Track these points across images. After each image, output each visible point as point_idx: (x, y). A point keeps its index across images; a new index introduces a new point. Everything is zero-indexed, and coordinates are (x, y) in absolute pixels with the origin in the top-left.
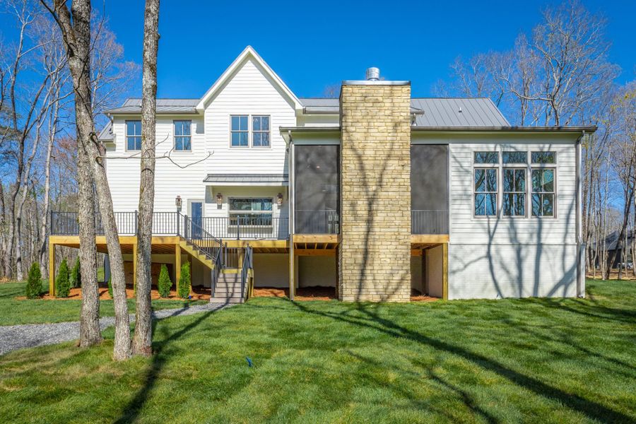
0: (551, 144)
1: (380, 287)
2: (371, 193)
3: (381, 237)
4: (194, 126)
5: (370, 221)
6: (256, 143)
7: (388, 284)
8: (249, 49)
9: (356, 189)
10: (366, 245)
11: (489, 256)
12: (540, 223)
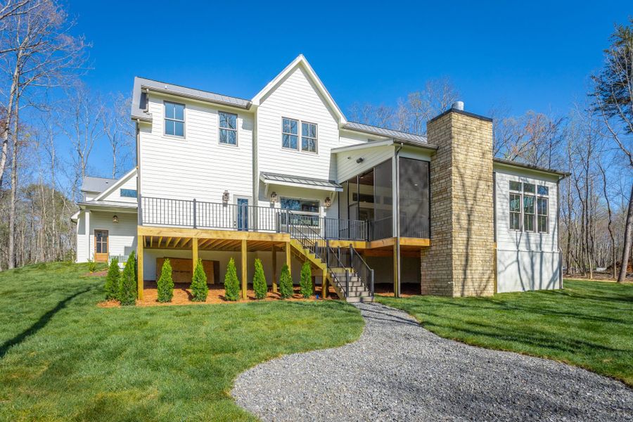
0: (545, 181)
1: (476, 284)
2: (469, 206)
3: (477, 243)
4: (240, 122)
5: (469, 230)
6: (305, 149)
7: (481, 282)
8: (301, 58)
9: (461, 202)
10: (467, 249)
11: (518, 261)
12: (541, 237)
